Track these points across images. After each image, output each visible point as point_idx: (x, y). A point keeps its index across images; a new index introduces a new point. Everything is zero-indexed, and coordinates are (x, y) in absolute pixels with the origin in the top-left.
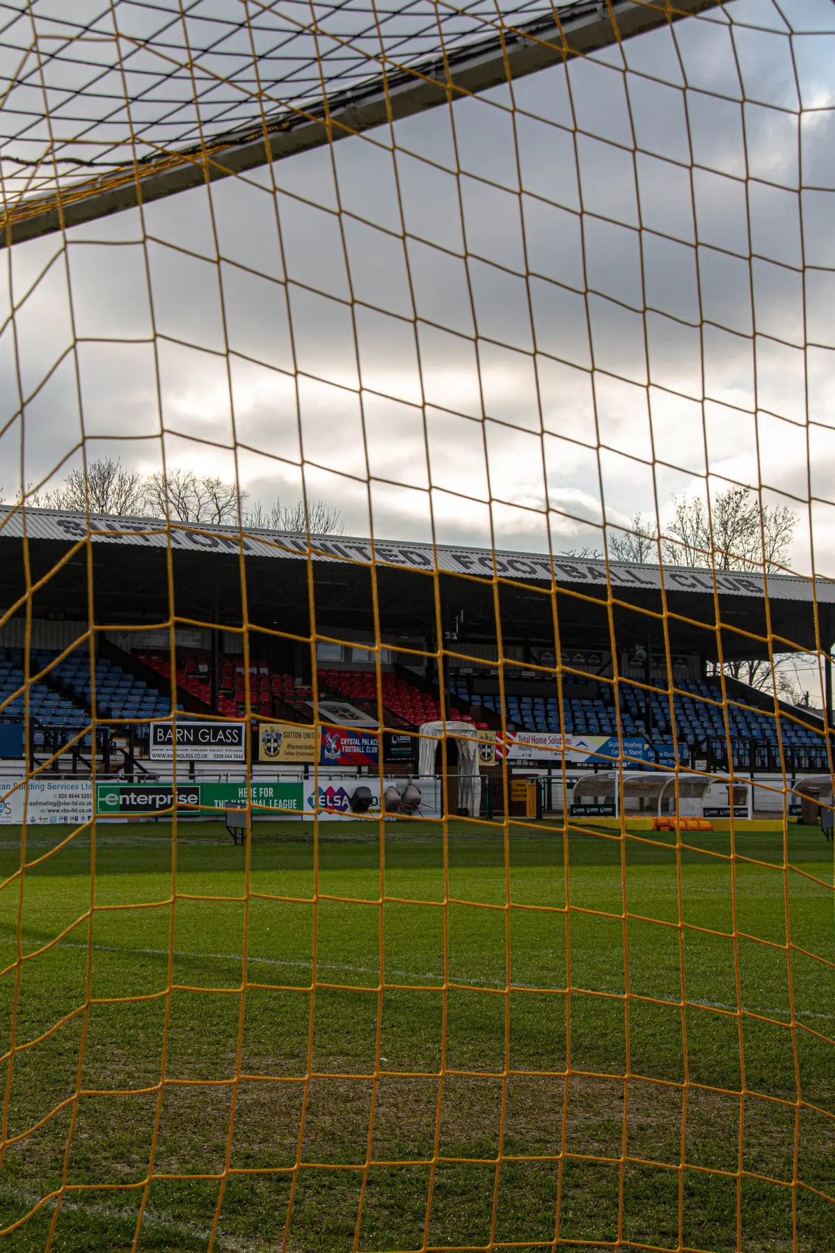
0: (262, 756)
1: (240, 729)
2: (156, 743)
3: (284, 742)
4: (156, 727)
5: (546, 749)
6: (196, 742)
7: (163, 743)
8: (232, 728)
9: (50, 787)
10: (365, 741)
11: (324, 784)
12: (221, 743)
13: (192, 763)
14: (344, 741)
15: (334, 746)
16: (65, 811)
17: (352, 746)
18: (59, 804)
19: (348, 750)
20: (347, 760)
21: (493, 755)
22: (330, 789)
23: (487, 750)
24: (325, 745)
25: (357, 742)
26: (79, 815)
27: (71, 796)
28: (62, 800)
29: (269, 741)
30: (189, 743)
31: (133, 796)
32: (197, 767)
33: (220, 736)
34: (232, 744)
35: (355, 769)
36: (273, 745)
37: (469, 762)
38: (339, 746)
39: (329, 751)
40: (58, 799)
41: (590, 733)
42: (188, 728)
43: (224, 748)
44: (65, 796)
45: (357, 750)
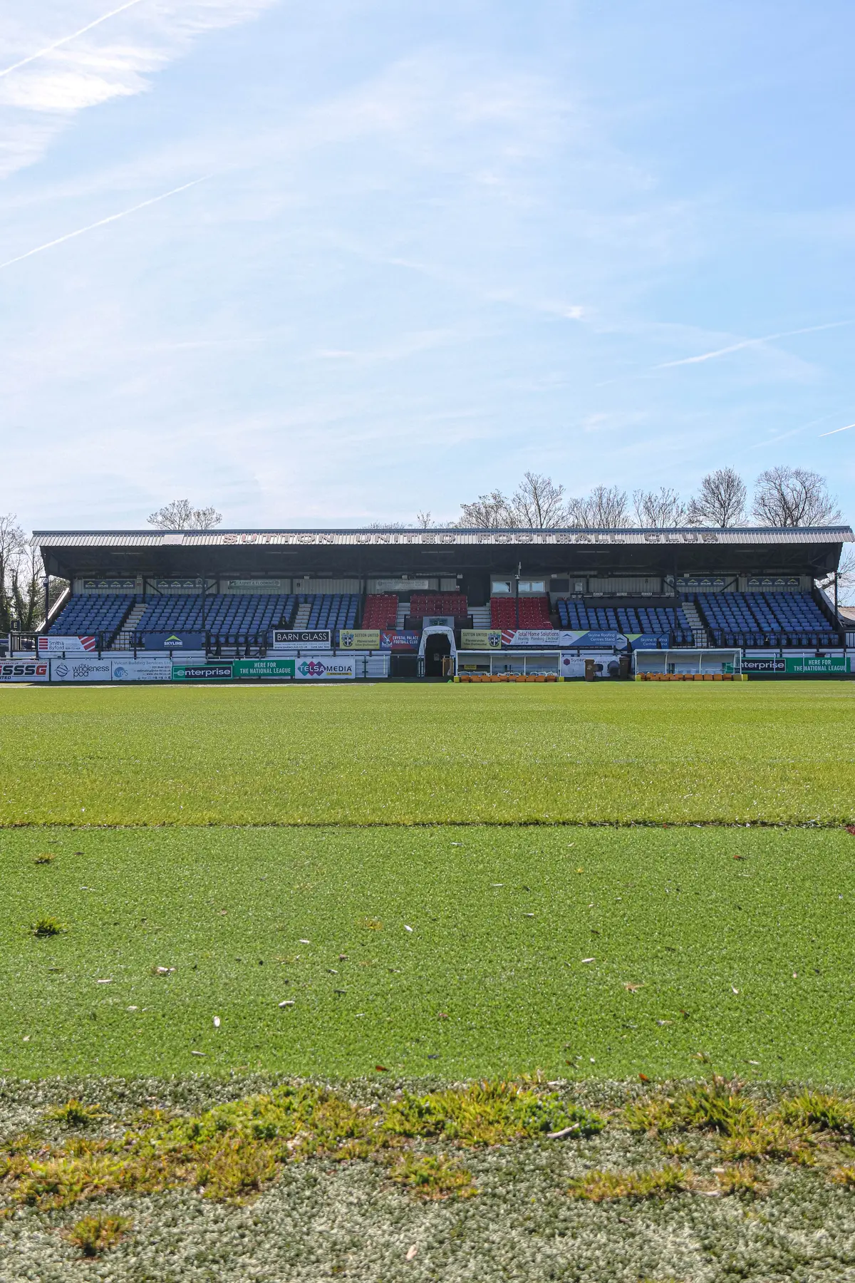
0: (342, 646)
2: (276, 641)
3: (355, 639)
4: (276, 633)
5: (538, 639)
7: (281, 641)
8: (323, 633)
10: (409, 638)
11: (308, 660)
12: (315, 640)
13: (299, 651)
14: (395, 638)
15: (388, 640)
17: (399, 640)
18: (153, 671)
19: (397, 642)
21: (500, 643)
23: (495, 641)
24: (382, 640)
25: (403, 638)
29: (346, 639)
30: (295, 640)
32: (301, 652)
33: (315, 637)
34: (323, 641)
36: (348, 641)
38: (391, 640)
42: (296, 633)
43: (318, 643)
45: (403, 642)
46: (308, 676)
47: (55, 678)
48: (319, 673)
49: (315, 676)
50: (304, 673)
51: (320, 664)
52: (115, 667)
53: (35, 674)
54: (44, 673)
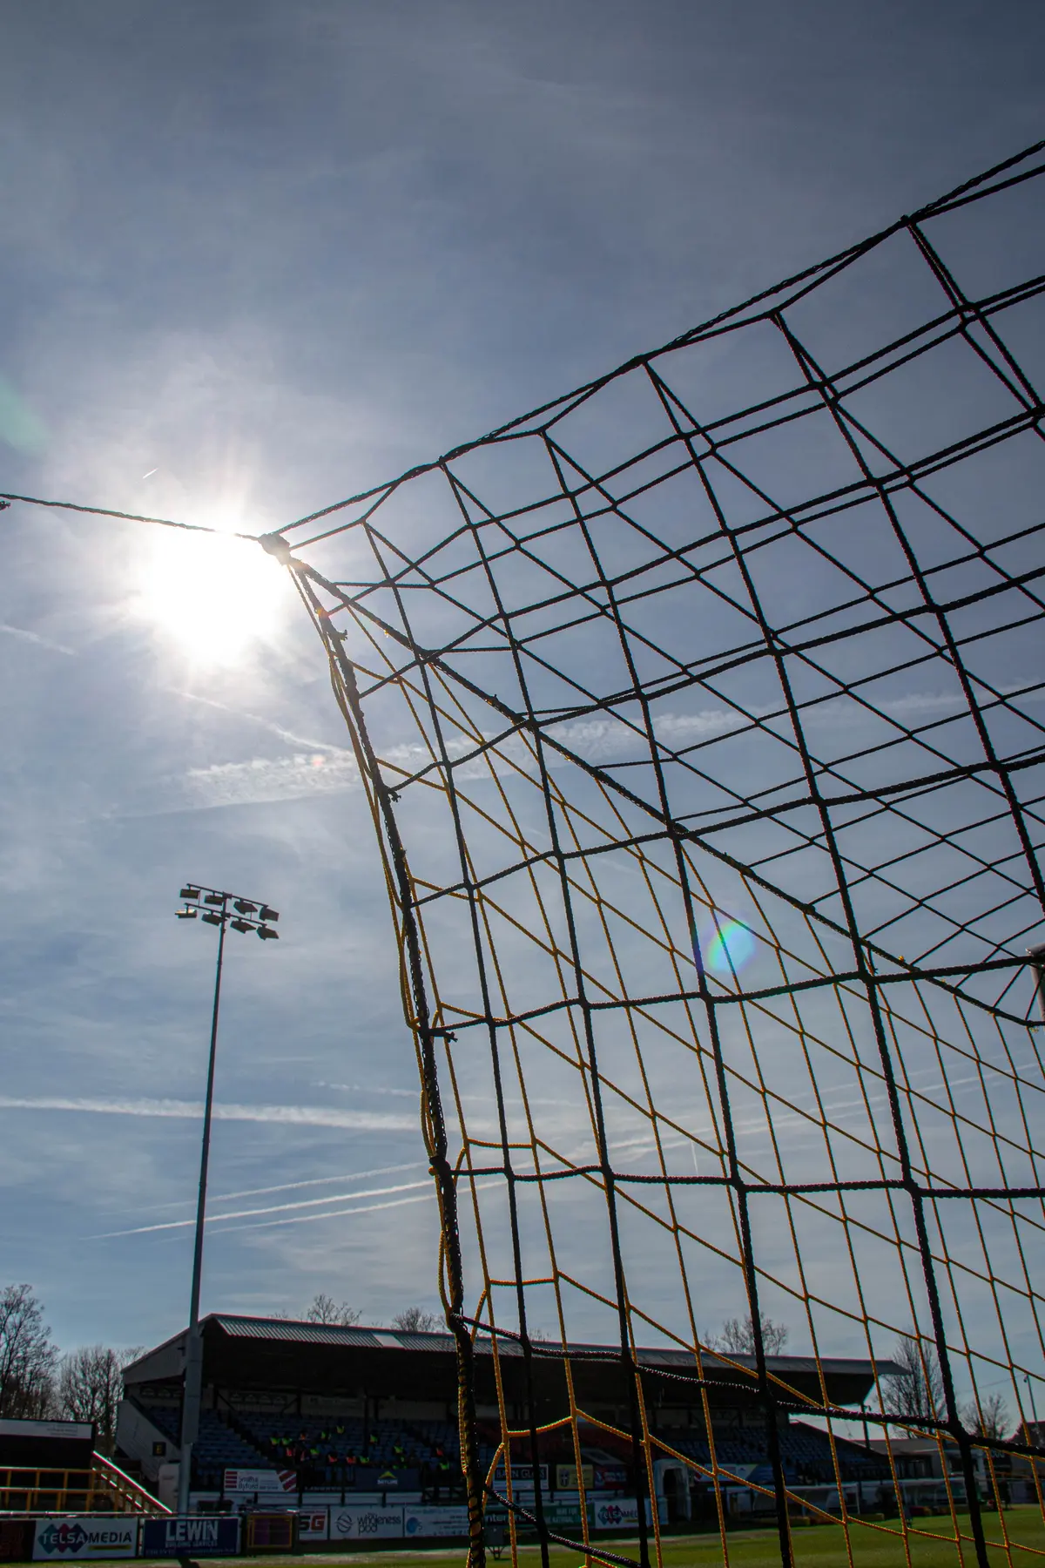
0: (559, 1486)
1: (545, 1469)
3: (571, 1476)
6: (520, 1478)
9: (445, 1511)
10: (618, 1474)
11: (607, 1504)
13: (518, 1492)
14: (607, 1474)
15: (600, 1477)
16: (453, 1527)
17: (610, 1477)
18: (450, 1523)
19: (609, 1480)
20: (608, 1486)
22: (611, 1508)
24: (595, 1478)
25: (613, 1474)
26: (463, 1530)
27: (458, 1517)
28: (453, 1520)
29: (562, 1476)
31: (494, 1516)
32: (521, 1494)
35: (613, 1492)
37: (683, 1485)
38: (602, 1475)
39: (598, 1481)
40: (448, 1520)
41: (745, 1462)
44: (454, 1517)
45: (614, 1480)
46: (608, 1526)
47: (336, 1535)
48: (618, 1521)
49: (614, 1525)
50: (604, 1521)
51: (617, 1509)
52: (407, 1518)
53: (310, 1530)
54: (321, 1528)
